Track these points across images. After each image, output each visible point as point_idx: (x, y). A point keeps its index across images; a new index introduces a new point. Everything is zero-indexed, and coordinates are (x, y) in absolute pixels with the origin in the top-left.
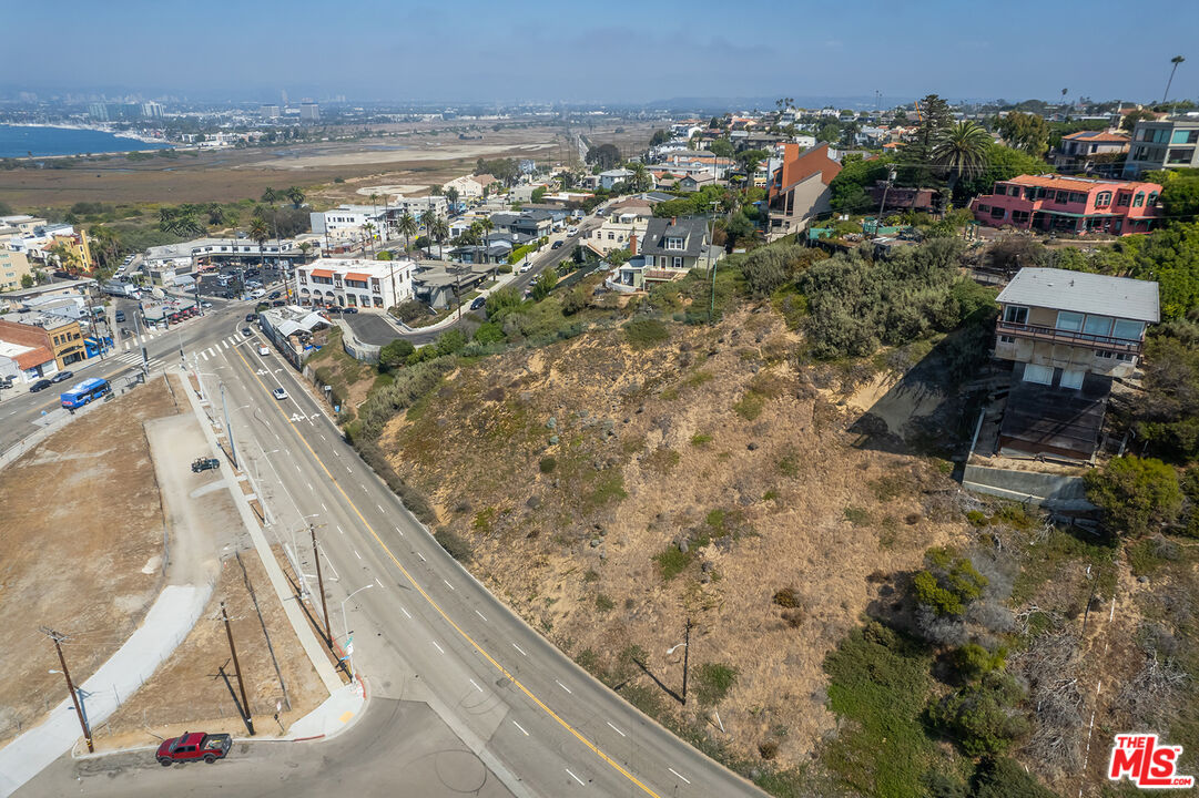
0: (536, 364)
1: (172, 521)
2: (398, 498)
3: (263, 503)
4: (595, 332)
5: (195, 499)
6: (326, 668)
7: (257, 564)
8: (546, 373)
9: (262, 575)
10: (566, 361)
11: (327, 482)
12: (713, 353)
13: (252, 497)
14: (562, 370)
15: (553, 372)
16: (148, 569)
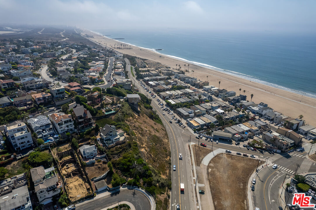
0: (143, 150)
1: (208, 179)
2: (171, 167)
3: (192, 176)
4: (135, 140)
5: (204, 184)
6: (191, 147)
7: (195, 163)
8: (144, 147)
9: (195, 161)
10: (141, 144)
11: (180, 176)
12: (134, 126)
13: (194, 178)
14: (143, 144)
15: (144, 146)
16: (210, 170)
